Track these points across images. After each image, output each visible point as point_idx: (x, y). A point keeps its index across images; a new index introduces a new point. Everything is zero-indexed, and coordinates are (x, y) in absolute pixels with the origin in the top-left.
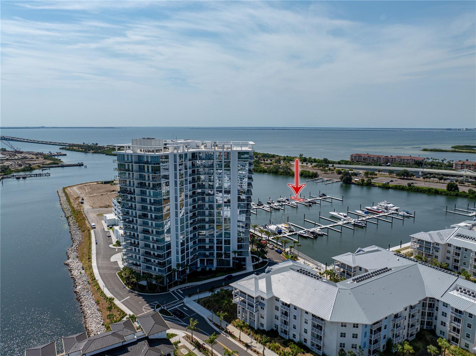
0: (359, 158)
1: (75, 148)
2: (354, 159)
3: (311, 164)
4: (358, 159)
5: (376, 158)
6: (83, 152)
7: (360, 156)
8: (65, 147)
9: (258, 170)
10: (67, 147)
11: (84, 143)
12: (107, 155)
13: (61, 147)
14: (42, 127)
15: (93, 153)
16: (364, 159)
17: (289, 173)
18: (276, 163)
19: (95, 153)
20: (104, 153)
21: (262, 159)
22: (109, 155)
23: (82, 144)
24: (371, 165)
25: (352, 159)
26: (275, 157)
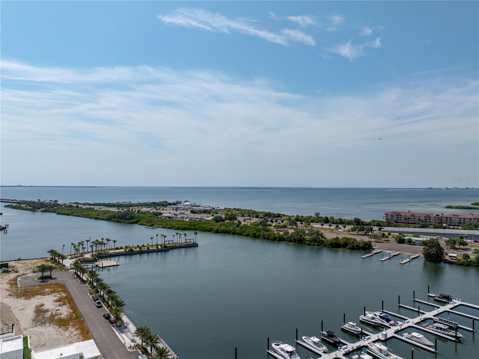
0: (398, 218)
1: (23, 206)
2: (391, 218)
3: (345, 227)
4: (396, 218)
5: (423, 217)
6: (31, 210)
7: (399, 215)
8: (11, 204)
9: (271, 238)
10: (13, 204)
11: (39, 200)
12: (58, 214)
13: (7, 204)
14: (19, 185)
15: (42, 211)
16: (405, 219)
17: (322, 242)
18: (290, 225)
19: (45, 211)
20: (55, 212)
21: (269, 220)
22: (61, 214)
23: (37, 201)
24: (430, 228)
25: (388, 219)
26: (281, 217)
